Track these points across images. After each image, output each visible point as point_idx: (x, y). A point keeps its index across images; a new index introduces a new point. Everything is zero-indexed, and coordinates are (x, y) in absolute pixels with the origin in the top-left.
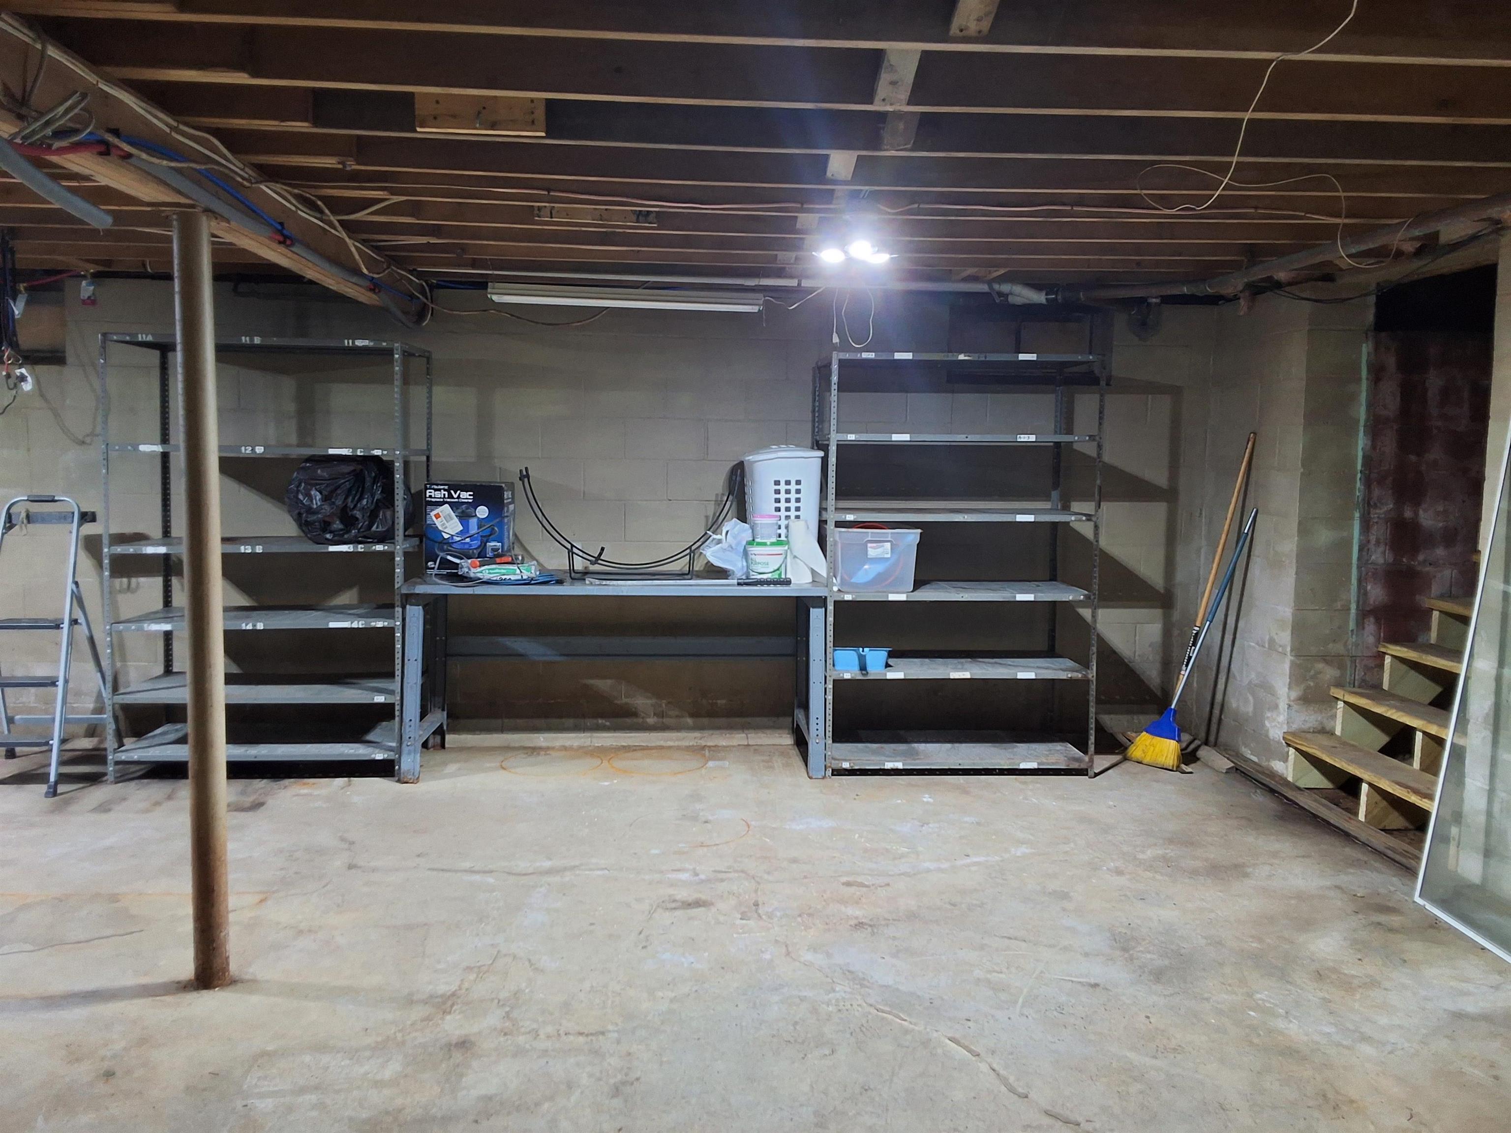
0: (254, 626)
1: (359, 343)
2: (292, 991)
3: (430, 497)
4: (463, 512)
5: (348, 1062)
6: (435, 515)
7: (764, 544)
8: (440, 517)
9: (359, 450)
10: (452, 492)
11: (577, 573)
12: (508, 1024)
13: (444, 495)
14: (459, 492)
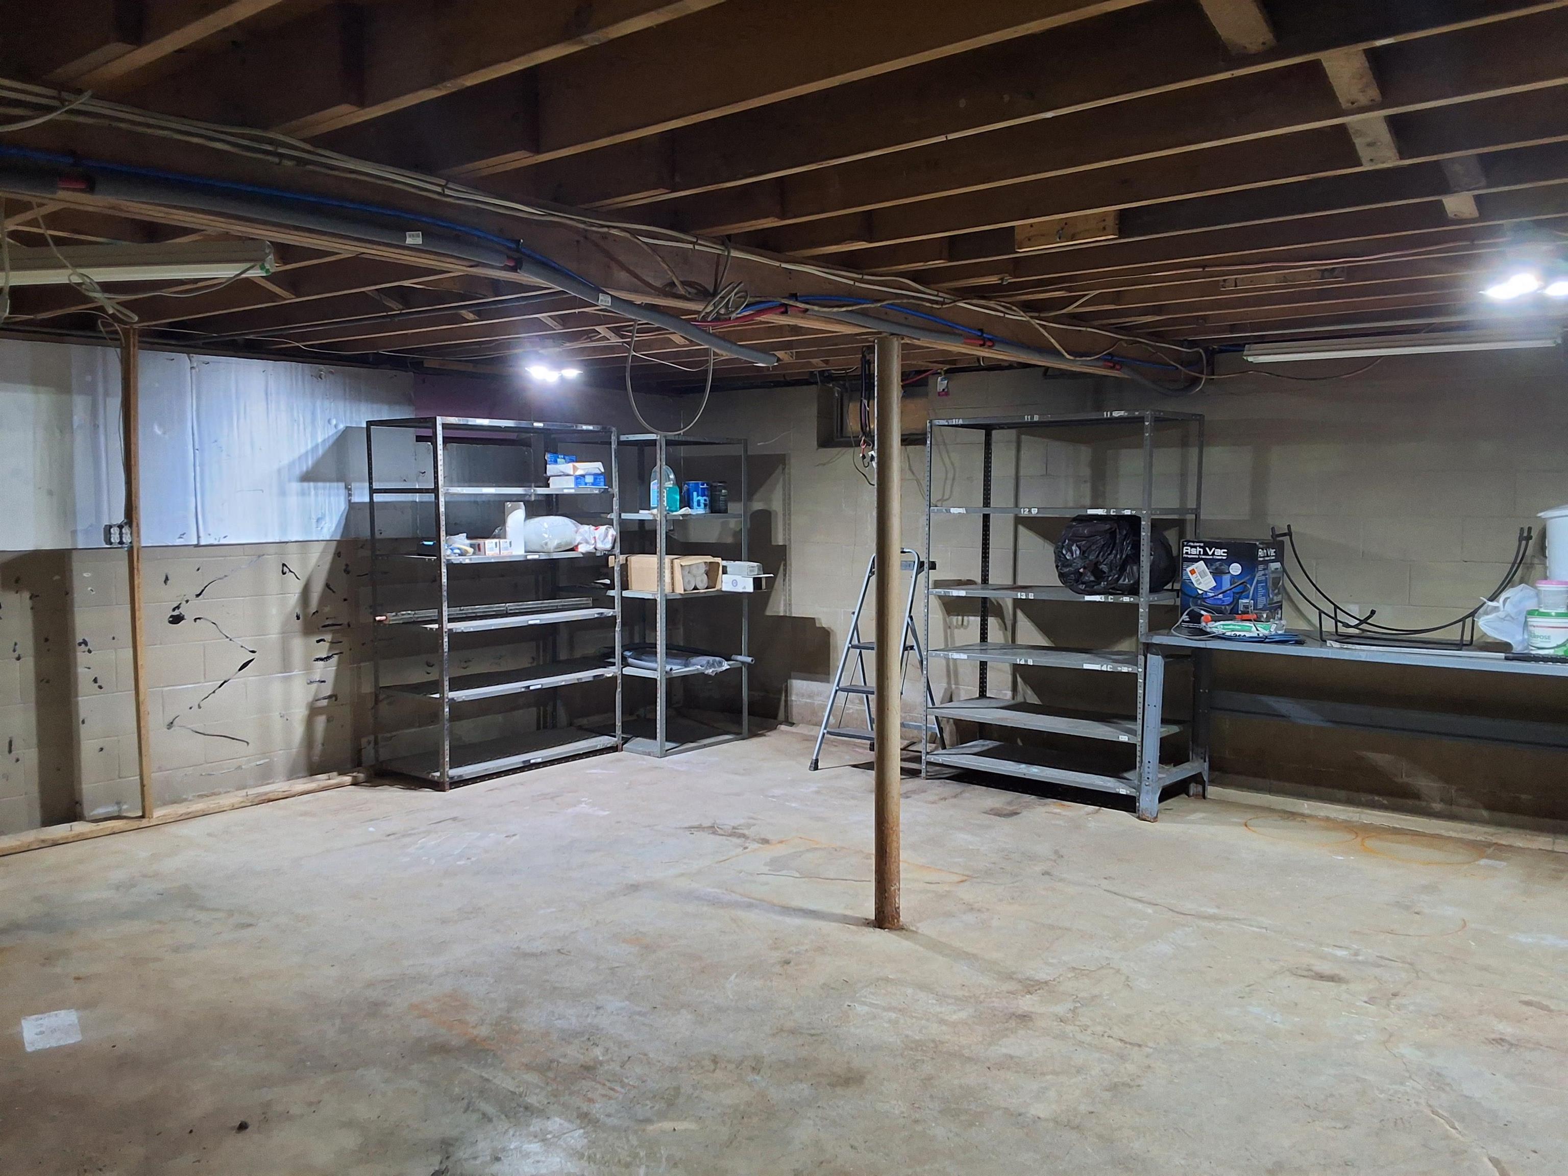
0: (1026, 661)
1: (1116, 414)
2: (936, 946)
3: (1187, 553)
4: (1216, 569)
5: (934, 1002)
6: (1190, 571)
7: (1547, 615)
8: (1195, 572)
9: (1112, 510)
10: (1207, 549)
11: (1340, 635)
12: (1070, 1015)
13: (1200, 552)
14: (1213, 549)
